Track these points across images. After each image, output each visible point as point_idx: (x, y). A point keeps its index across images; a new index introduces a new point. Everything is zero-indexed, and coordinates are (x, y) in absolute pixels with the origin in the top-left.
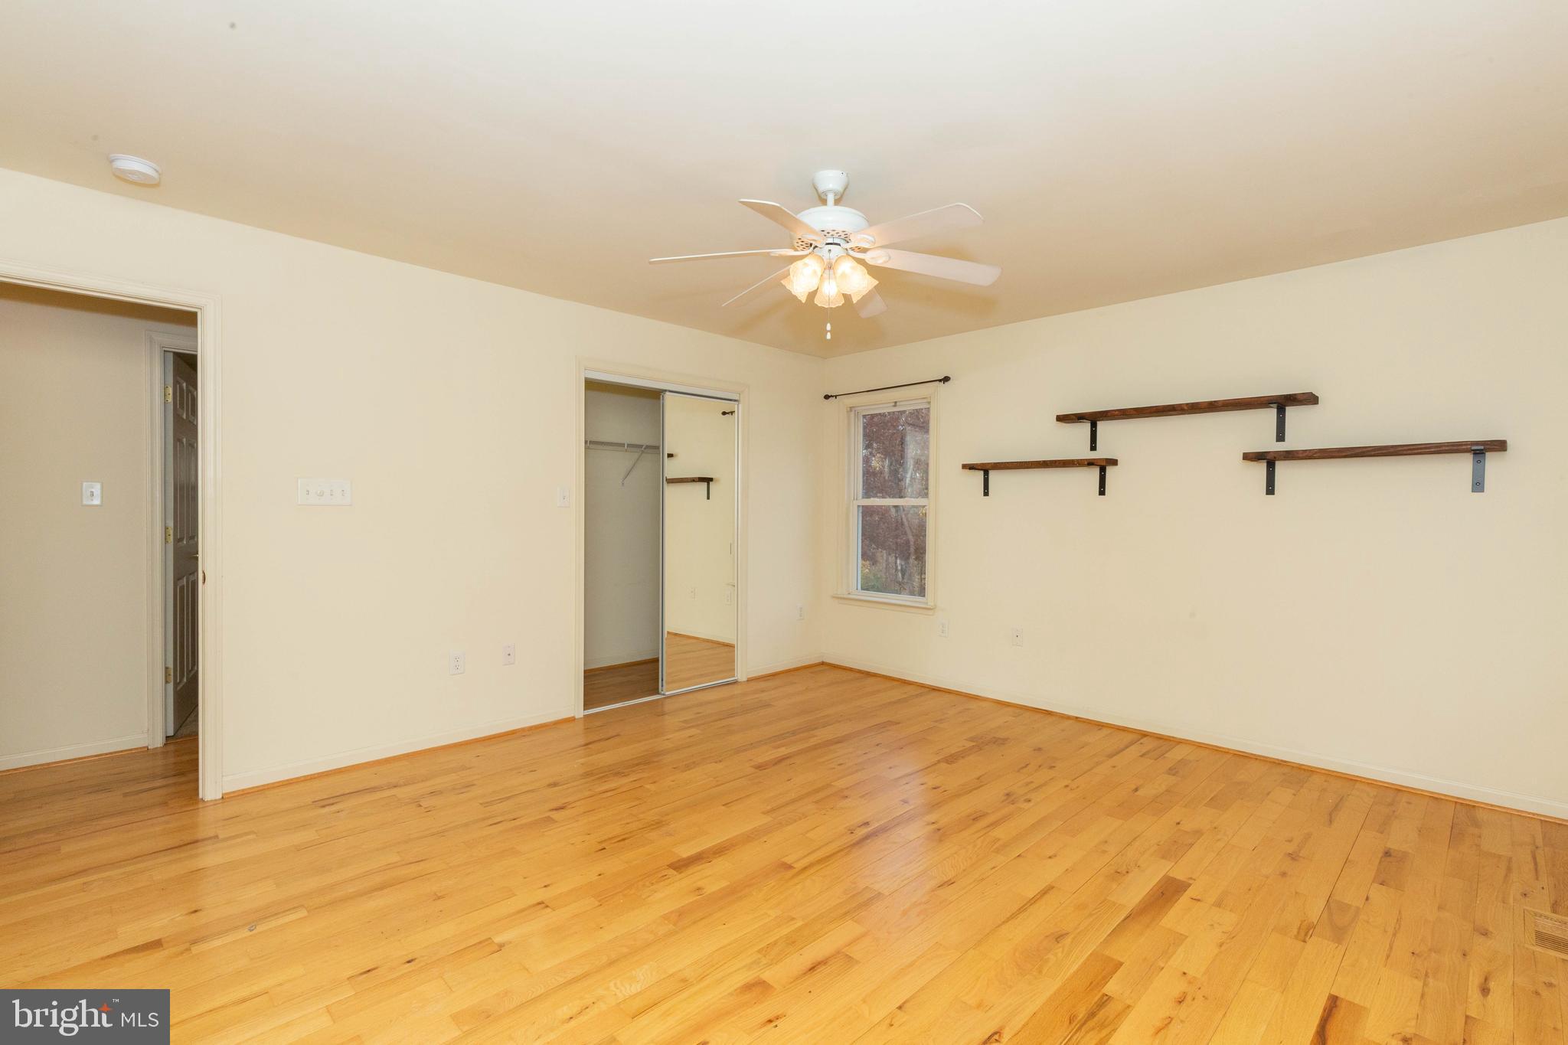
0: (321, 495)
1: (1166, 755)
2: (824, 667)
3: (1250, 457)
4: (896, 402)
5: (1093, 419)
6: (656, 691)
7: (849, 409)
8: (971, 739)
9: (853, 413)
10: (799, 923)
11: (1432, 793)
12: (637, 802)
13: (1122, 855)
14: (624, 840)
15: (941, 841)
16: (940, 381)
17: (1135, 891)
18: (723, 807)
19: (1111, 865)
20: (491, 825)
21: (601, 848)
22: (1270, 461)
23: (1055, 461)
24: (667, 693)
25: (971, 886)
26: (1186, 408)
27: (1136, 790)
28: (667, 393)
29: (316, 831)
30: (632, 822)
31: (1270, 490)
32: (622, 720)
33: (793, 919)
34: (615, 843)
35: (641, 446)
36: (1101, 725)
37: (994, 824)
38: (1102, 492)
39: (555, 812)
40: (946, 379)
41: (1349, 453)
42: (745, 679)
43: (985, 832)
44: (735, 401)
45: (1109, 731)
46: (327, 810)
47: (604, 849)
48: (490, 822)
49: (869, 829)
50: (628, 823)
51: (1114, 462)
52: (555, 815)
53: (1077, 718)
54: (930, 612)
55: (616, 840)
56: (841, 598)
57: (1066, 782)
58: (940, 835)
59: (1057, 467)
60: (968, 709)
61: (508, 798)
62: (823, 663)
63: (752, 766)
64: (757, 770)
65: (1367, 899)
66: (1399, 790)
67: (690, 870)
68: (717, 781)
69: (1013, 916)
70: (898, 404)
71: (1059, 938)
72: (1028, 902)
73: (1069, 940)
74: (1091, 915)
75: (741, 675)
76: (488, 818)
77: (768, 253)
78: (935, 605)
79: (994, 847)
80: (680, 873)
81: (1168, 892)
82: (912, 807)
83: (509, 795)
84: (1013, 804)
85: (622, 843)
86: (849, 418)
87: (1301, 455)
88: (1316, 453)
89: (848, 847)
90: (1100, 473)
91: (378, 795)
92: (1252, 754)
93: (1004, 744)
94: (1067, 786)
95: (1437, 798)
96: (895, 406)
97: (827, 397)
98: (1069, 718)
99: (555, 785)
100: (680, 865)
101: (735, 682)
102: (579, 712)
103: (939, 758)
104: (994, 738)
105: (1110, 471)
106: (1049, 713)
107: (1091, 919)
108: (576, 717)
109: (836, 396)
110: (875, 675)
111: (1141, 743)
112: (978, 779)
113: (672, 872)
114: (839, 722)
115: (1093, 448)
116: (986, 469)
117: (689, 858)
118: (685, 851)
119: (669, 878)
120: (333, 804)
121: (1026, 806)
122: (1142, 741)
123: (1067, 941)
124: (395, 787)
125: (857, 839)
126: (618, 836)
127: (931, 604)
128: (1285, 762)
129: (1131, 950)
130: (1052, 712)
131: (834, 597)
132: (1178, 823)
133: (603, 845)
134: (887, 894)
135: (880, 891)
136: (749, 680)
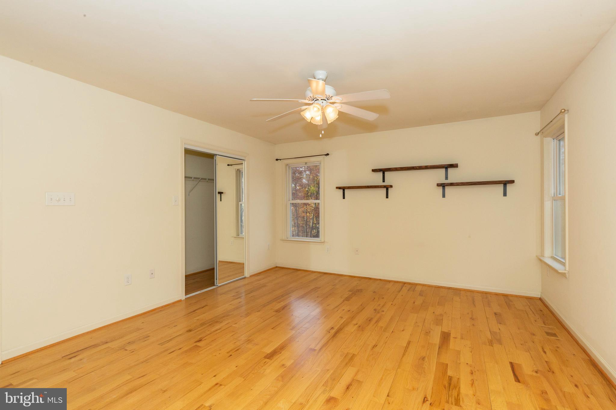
0: (59, 200)
1: (416, 289)
2: (277, 269)
3: (438, 185)
4: (306, 163)
5: (383, 171)
6: (214, 285)
7: (286, 165)
8: (350, 291)
9: (288, 166)
10: (332, 372)
11: (495, 293)
12: (233, 333)
13: (424, 326)
14: (238, 350)
15: (363, 331)
16: (325, 155)
17: (436, 339)
18: (272, 330)
19: (423, 330)
20: (170, 353)
21: (229, 355)
22: (443, 186)
23: (372, 186)
24: (219, 285)
25: (383, 346)
26: (418, 168)
27: (414, 303)
28: (218, 156)
29: (74, 371)
30: (237, 342)
31: (444, 196)
32: (205, 298)
33: (328, 370)
34: (235, 352)
35: (199, 178)
36: (390, 281)
37: (377, 322)
38: (387, 197)
39: (198, 343)
40: (328, 154)
41: (470, 184)
42: (249, 276)
43: (376, 324)
44: (243, 160)
45: (393, 283)
46: (73, 360)
47: (231, 355)
48: (170, 351)
49: (335, 330)
50: (235, 343)
51: (391, 186)
52: (198, 344)
53: (380, 279)
54: (323, 244)
55: (234, 351)
56: (284, 240)
57: (391, 303)
58: (361, 328)
59: (372, 188)
60: (341, 280)
61: (171, 340)
62: (277, 267)
63: (274, 312)
64: (277, 313)
65: (499, 329)
66: (486, 293)
67: (275, 358)
68: (263, 319)
69: (404, 355)
70: (307, 163)
71: (423, 359)
72: (406, 348)
73: (427, 358)
74: (428, 349)
75: (247, 274)
76: (167, 350)
77: (298, 101)
78: (324, 241)
79: (383, 330)
80: (271, 360)
81: (445, 337)
82: (345, 319)
83: (170, 338)
84: (379, 313)
85: (238, 351)
86: (286, 168)
87: (455, 184)
88: (460, 184)
89: (331, 338)
90: (386, 190)
91: (99, 348)
92: (440, 286)
93: (362, 291)
94: (392, 304)
95: (496, 294)
96: (306, 164)
97: (277, 160)
98: (377, 280)
99: (190, 331)
100: (270, 356)
101: (245, 278)
102: (183, 297)
103: (343, 299)
104: (357, 289)
105: (390, 190)
106: (370, 279)
107: (429, 350)
108: (182, 300)
109: (281, 160)
110: (300, 270)
111: (405, 286)
112: (361, 305)
113: (267, 360)
114: (298, 289)
115: (384, 181)
116: (343, 189)
117: (271, 353)
118: (269, 350)
119: (268, 363)
120: (75, 356)
121: (383, 313)
122: (405, 285)
123: (426, 359)
124: (107, 343)
125: (333, 334)
126: (234, 349)
127: (323, 240)
128: (451, 288)
129: (446, 358)
130: (371, 278)
131: (281, 240)
132: (434, 313)
133: (230, 353)
134: (357, 354)
135: (353, 353)
136: (251, 276)
